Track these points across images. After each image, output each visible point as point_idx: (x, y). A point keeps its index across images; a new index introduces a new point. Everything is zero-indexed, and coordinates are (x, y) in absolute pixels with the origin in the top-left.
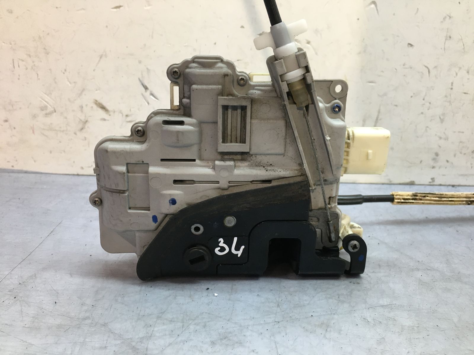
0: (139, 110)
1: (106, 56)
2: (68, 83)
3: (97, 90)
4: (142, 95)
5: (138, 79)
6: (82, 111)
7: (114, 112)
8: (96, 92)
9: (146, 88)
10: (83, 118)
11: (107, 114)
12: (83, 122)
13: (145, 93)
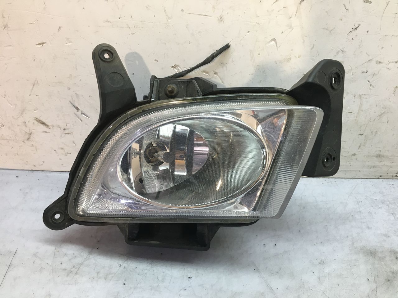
0: (73, 125)
1: (38, 84)
2: (10, 105)
3: (35, 110)
4: (75, 114)
5: (70, 103)
6: (26, 126)
7: (53, 126)
8: (35, 111)
9: (77, 108)
10: (28, 131)
11: (47, 128)
12: (28, 134)
13: (77, 112)
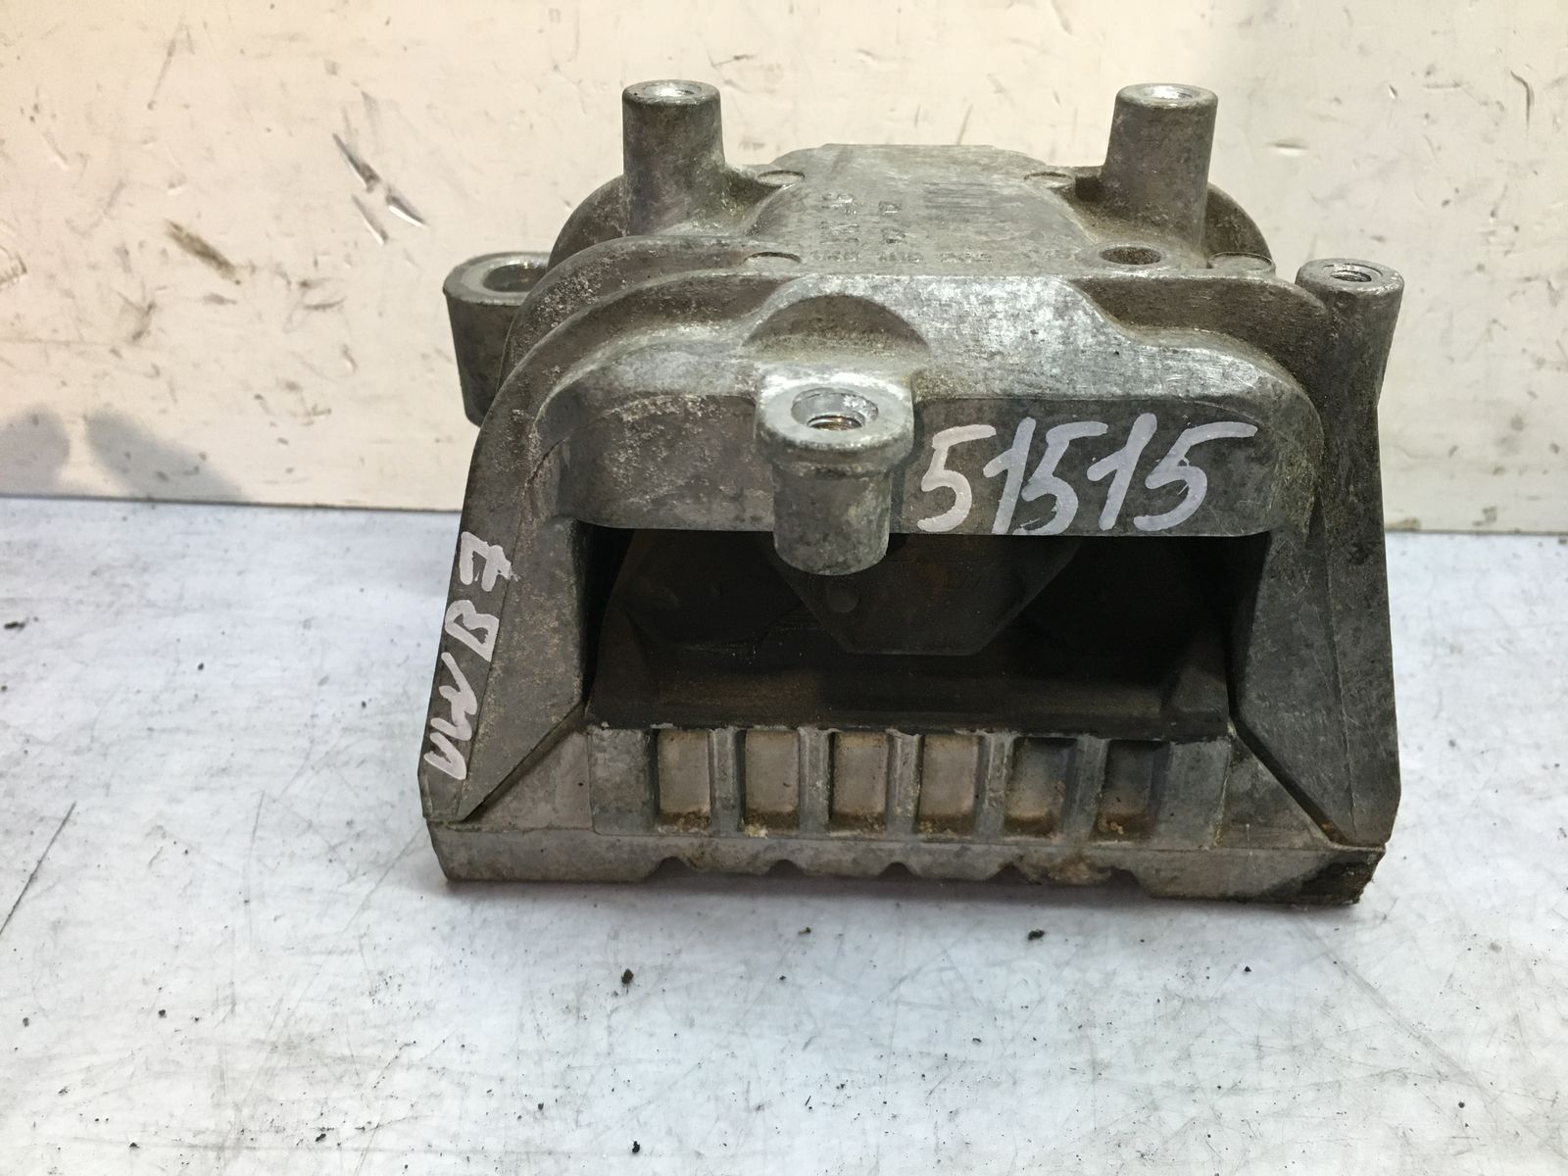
0: (348, 260)
1: (190, 46)
2: (57, 159)
3: (172, 186)
4: (356, 201)
5: (334, 144)
6: (127, 269)
7: (253, 269)
8: (172, 192)
9: (367, 174)
10: (135, 296)
11: (224, 277)
12: (138, 309)
13: (365, 194)
